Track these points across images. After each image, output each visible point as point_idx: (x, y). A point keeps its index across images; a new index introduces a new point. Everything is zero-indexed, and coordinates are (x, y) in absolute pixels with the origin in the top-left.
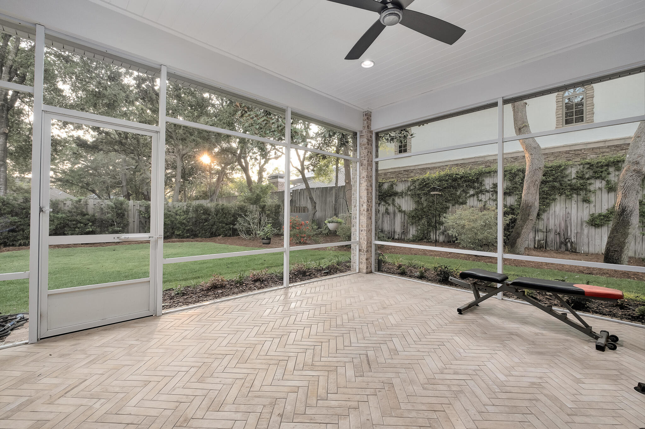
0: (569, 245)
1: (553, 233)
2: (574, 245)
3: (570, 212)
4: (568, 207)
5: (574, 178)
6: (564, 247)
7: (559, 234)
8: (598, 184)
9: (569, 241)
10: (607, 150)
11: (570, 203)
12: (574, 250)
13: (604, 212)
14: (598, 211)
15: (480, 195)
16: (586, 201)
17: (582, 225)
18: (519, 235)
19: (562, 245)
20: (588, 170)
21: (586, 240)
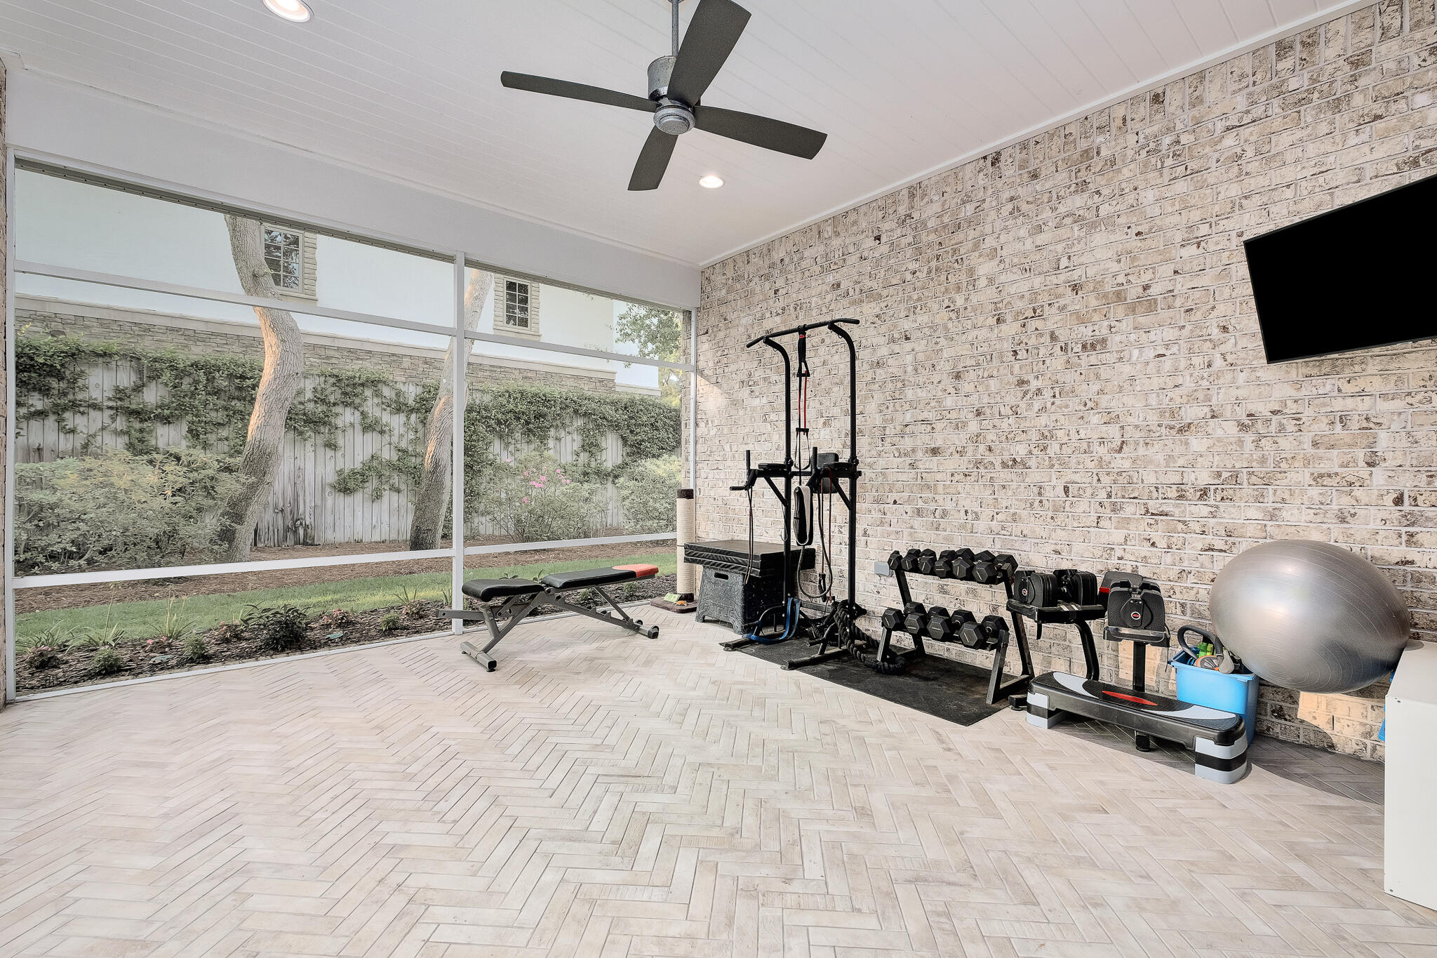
0: (301, 531)
1: (271, 510)
2: (309, 531)
3: (302, 467)
4: (298, 456)
5: (309, 400)
6: (292, 536)
7: (282, 511)
8: (347, 416)
9: (301, 524)
10: (336, 354)
11: (302, 451)
12: (310, 542)
13: (358, 466)
14: (348, 467)
15: (67, 415)
16: (331, 445)
17: (323, 490)
18: (241, 518)
19: (288, 534)
20: (333, 389)
21: (330, 519)
